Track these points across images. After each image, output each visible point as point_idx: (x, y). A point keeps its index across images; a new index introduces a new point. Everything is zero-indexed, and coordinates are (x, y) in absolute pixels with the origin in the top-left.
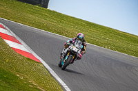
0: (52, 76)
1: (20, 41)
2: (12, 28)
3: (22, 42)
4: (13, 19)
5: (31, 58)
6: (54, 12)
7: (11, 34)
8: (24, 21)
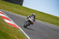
0: (24, 35)
1: (11, 20)
2: (7, 14)
3: (12, 20)
4: (8, 10)
5: (15, 27)
6: (25, 7)
7: (7, 17)
8: (12, 11)
